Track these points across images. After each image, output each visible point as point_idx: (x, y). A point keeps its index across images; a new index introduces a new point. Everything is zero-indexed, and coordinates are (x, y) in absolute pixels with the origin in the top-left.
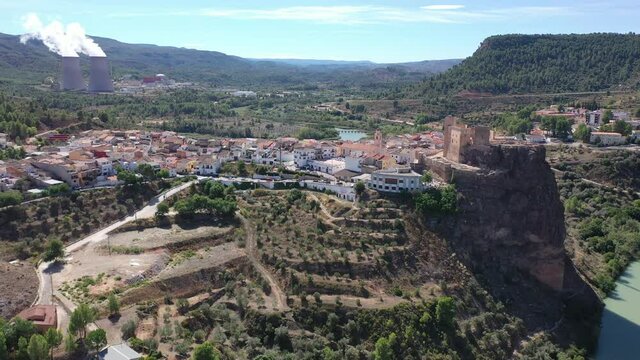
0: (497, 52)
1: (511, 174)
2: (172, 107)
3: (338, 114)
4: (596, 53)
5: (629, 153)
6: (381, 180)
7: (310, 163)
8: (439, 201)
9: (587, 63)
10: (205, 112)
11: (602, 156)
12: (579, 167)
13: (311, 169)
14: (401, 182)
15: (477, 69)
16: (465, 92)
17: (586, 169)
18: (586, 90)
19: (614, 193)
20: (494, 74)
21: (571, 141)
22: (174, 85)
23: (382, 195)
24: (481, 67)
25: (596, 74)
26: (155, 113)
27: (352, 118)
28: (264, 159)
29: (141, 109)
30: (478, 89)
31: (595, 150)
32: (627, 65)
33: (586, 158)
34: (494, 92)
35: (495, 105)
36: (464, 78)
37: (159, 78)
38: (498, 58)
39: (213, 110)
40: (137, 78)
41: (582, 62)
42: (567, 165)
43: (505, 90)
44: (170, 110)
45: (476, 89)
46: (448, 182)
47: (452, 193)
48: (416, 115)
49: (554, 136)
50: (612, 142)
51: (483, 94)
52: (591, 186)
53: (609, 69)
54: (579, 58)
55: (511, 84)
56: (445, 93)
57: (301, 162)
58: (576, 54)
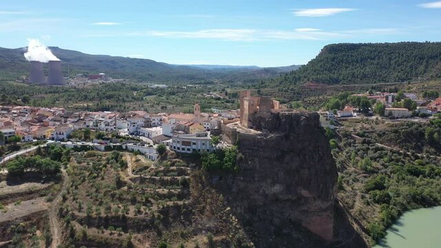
0: (332, 56)
1: (287, 137)
2: (98, 94)
3: (219, 99)
4: (402, 55)
5: (413, 124)
6: (178, 142)
7: (138, 130)
8: (222, 160)
9: (396, 62)
10: (121, 98)
11: (392, 126)
12: (374, 134)
13: (138, 134)
14: (194, 144)
16: (308, 83)
17: (380, 135)
18: (395, 81)
19: (400, 154)
20: (330, 71)
21: (371, 115)
22: (111, 80)
23: (178, 155)
24: (321, 66)
25: (402, 70)
26: (85, 98)
27: (228, 102)
28: (107, 127)
29: (77, 96)
30: (317, 81)
31: (388, 122)
32: (424, 64)
33: (380, 128)
34: (329, 83)
35: (329, 92)
36: (309, 74)
37: (101, 76)
38: (333, 59)
39: (127, 97)
40: (86, 76)
41: (392, 62)
42: (365, 132)
43: (337, 81)
44: (96, 96)
46: (234, 144)
47: (233, 154)
49: (359, 111)
50: (400, 116)
51: (321, 84)
52: (382, 149)
53: (411, 67)
54: (390, 59)
55: (341, 78)
56: (294, 84)
57: (132, 129)
58: (388, 56)
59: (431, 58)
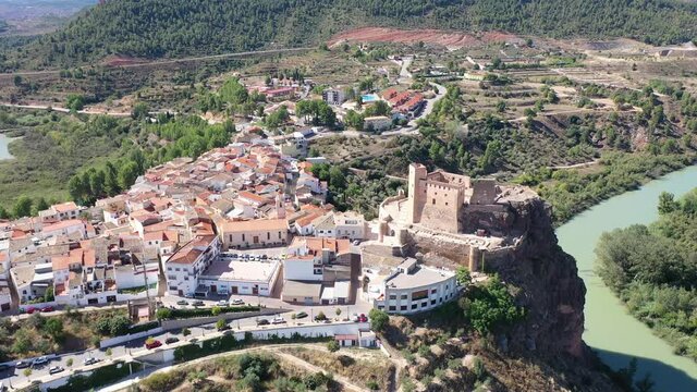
4: (236, 6)
5: (407, 138)
6: (405, 297)
7: (208, 283)
8: (498, 306)
9: (231, 18)
11: (390, 146)
12: (375, 162)
14: (434, 292)
15: (113, 25)
16: (113, 58)
20: (139, 33)
21: (340, 128)
24: (119, 24)
25: (245, 31)
30: (128, 53)
31: (378, 139)
32: (270, 21)
33: (376, 150)
34: (150, 57)
35: (159, 74)
36: (102, 39)
38: (136, 11)
41: (226, 16)
43: (159, 52)
45: (126, 53)
48: (61, 96)
50: (383, 127)
51: (137, 60)
53: (255, 25)
54: (221, 12)
55: (164, 46)
56: (84, 60)
58: (217, 7)
59: (276, 11)
